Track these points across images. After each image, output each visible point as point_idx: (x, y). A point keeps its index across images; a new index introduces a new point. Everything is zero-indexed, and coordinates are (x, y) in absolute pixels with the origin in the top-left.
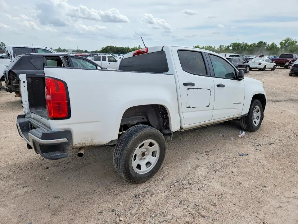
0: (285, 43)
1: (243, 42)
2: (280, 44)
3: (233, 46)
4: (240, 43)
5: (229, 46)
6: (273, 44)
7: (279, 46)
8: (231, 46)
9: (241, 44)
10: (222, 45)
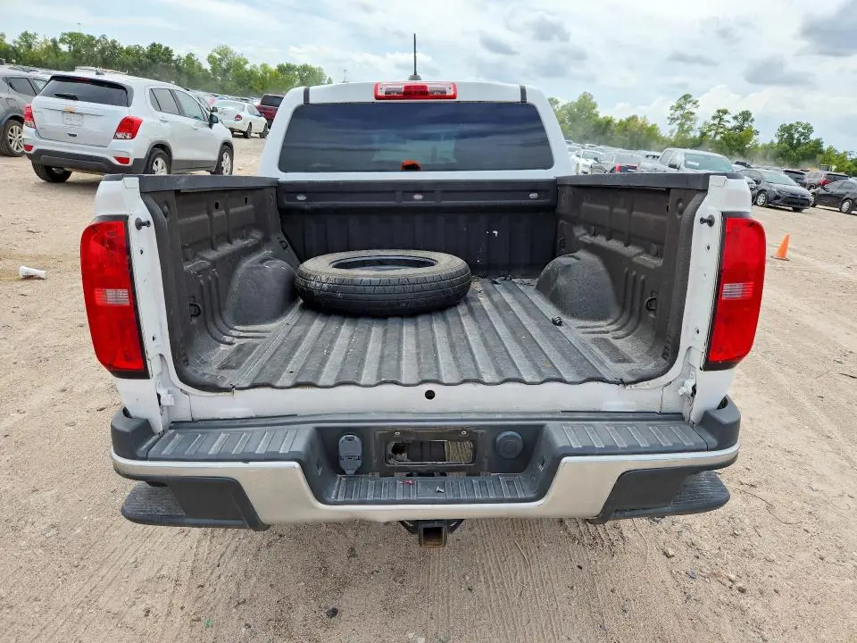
0: (221, 60)
1: (103, 37)
2: (210, 62)
3: (70, 43)
4: (92, 38)
5: (58, 39)
6: (189, 57)
7: (207, 66)
8: (62, 40)
9: (98, 42)
10: (31, 32)
